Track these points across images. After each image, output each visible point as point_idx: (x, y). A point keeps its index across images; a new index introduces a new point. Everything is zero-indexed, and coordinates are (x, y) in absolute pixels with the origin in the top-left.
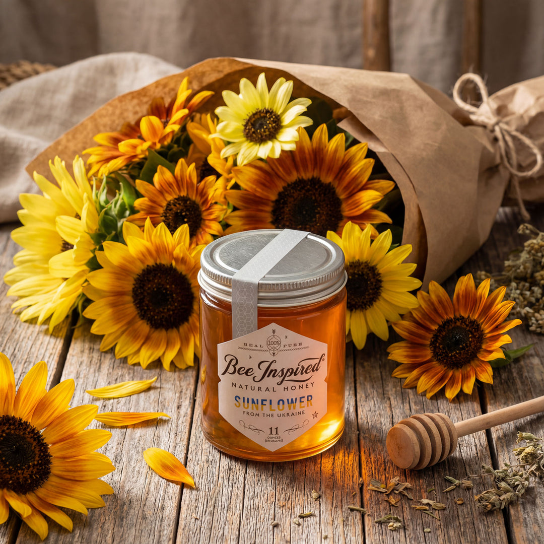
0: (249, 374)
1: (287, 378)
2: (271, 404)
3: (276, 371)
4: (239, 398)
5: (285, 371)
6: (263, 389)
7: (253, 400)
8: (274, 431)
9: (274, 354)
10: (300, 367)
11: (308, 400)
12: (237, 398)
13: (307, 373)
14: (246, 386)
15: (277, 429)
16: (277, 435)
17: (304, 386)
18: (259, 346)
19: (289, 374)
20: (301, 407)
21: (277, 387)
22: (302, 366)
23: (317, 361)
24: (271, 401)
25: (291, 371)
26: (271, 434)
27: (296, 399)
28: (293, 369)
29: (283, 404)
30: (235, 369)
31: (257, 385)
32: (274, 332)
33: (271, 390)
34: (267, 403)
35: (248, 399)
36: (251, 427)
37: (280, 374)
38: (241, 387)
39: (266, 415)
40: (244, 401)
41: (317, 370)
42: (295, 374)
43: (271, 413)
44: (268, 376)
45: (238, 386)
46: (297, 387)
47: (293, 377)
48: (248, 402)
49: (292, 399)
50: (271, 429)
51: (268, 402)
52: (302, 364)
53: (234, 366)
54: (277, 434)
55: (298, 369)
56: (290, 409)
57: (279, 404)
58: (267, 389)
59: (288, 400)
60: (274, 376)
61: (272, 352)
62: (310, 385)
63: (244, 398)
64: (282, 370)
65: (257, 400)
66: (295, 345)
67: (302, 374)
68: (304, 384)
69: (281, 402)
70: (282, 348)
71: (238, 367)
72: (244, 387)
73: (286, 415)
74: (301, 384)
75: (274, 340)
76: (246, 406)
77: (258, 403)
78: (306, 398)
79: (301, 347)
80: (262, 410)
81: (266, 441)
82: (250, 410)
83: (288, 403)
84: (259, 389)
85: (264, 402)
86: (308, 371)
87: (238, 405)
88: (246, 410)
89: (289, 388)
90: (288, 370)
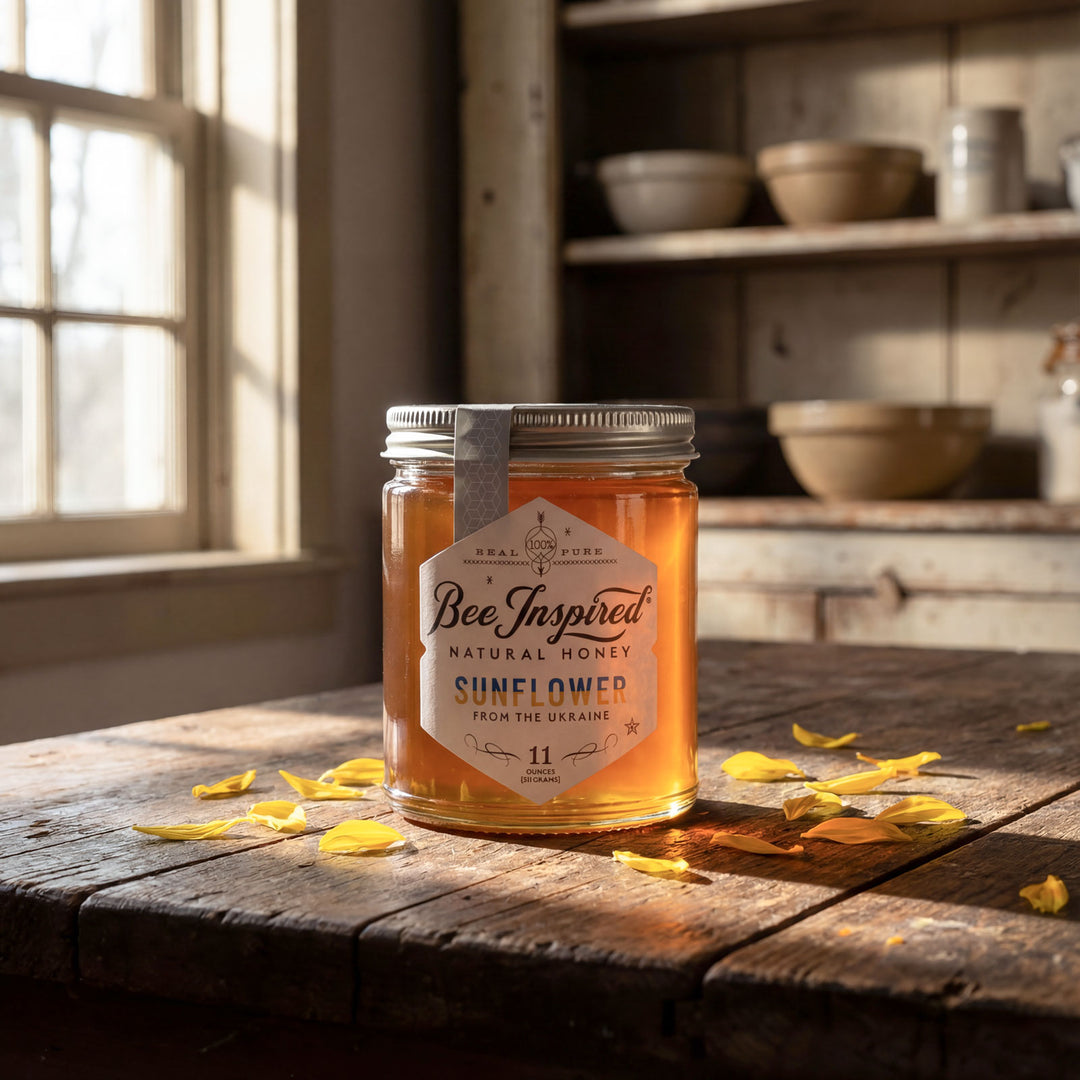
0: (486, 620)
1: (569, 629)
2: (534, 689)
3: (545, 609)
4: (465, 682)
5: (565, 611)
6: (518, 654)
7: (495, 681)
8: (541, 757)
9: (541, 570)
10: (598, 606)
11: (615, 687)
12: (461, 683)
13: (613, 622)
14: (481, 649)
15: (547, 750)
16: (547, 766)
17: (608, 653)
18: (508, 552)
19: (573, 619)
20: (600, 702)
21: (548, 649)
22: (603, 605)
23: (636, 599)
24: (534, 681)
25: (577, 611)
26: (534, 762)
27: (590, 680)
28: (581, 608)
29: (562, 689)
30: (456, 612)
31: (504, 644)
32: (541, 518)
33: (534, 654)
34: (526, 687)
35: (484, 680)
36: (491, 748)
37: (554, 618)
38: (468, 653)
39: (522, 717)
40: (475, 689)
41: (635, 620)
42: (588, 622)
43: (533, 711)
44: (529, 623)
45: (462, 653)
46: (593, 653)
47: (581, 628)
48: (484, 689)
49: (581, 680)
50: (534, 750)
51: (528, 684)
52: (603, 598)
53: (454, 607)
54: (547, 762)
55: (593, 608)
56: (576, 702)
57: (551, 689)
58: (526, 655)
59: (571, 681)
60: (540, 623)
61: (536, 566)
62: (620, 652)
63: (475, 679)
64: (560, 608)
65: (505, 681)
66: (587, 551)
67: (602, 622)
68: (608, 646)
69: (556, 686)
70: (559, 557)
71: (461, 609)
72: (475, 653)
73: (567, 717)
74: (600, 645)
75: (541, 537)
76: (479, 698)
77: (505, 689)
78: (612, 680)
79: (599, 557)
80: (515, 704)
81: (524, 780)
82: (488, 707)
83: (573, 689)
84: (509, 653)
85: (520, 686)
86: (616, 619)
87: (461, 698)
88: (480, 709)
89: (575, 654)
90: (572, 609)
